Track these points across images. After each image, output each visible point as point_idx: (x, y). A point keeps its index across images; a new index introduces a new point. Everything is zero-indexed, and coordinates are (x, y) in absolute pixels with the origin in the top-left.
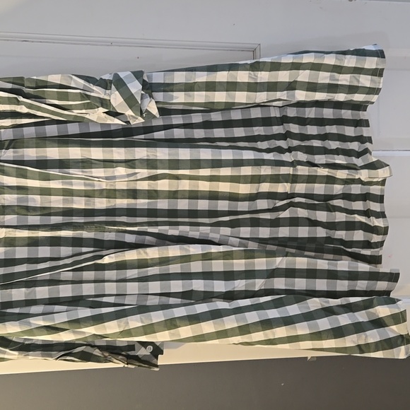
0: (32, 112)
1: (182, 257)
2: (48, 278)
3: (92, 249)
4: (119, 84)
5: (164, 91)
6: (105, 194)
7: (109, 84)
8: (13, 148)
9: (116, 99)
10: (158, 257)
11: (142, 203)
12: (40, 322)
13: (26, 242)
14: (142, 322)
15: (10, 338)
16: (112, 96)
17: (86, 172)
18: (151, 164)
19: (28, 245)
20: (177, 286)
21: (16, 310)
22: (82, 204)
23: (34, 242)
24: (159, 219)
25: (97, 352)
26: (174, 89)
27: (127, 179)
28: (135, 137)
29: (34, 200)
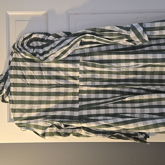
0: (98, 41)
1: (158, 99)
2: (104, 106)
3: (119, 95)
4: (134, 29)
5: (150, 31)
6: (124, 73)
7: (129, 29)
8: (90, 56)
9: (132, 35)
10: (148, 98)
11: (139, 77)
12: (103, 123)
13: (95, 92)
14: (144, 124)
15: (91, 128)
16: (131, 34)
17: (118, 64)
18: (145, 60)
19: (95, 93)
20: (156, 110)
21: (93, 118)
22: (115, 77)
23: (97, 92)
24: (146, 83)
25: (123, 136)
26: (155, 29)
27: (134, 67)
28: (137, 50)
29: (97, 76)
